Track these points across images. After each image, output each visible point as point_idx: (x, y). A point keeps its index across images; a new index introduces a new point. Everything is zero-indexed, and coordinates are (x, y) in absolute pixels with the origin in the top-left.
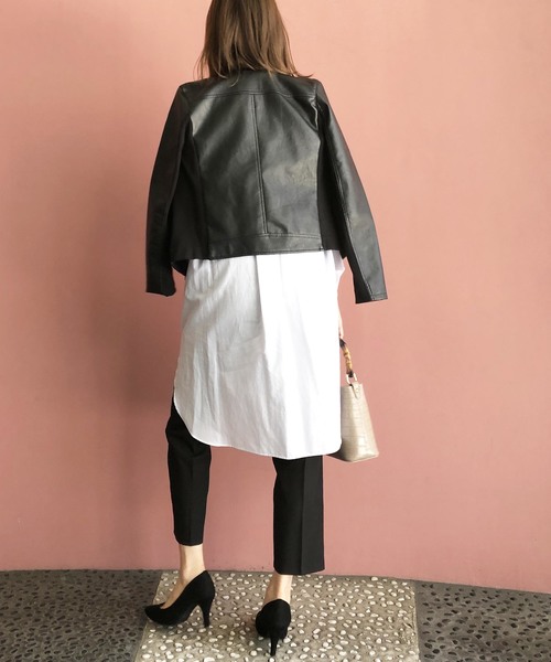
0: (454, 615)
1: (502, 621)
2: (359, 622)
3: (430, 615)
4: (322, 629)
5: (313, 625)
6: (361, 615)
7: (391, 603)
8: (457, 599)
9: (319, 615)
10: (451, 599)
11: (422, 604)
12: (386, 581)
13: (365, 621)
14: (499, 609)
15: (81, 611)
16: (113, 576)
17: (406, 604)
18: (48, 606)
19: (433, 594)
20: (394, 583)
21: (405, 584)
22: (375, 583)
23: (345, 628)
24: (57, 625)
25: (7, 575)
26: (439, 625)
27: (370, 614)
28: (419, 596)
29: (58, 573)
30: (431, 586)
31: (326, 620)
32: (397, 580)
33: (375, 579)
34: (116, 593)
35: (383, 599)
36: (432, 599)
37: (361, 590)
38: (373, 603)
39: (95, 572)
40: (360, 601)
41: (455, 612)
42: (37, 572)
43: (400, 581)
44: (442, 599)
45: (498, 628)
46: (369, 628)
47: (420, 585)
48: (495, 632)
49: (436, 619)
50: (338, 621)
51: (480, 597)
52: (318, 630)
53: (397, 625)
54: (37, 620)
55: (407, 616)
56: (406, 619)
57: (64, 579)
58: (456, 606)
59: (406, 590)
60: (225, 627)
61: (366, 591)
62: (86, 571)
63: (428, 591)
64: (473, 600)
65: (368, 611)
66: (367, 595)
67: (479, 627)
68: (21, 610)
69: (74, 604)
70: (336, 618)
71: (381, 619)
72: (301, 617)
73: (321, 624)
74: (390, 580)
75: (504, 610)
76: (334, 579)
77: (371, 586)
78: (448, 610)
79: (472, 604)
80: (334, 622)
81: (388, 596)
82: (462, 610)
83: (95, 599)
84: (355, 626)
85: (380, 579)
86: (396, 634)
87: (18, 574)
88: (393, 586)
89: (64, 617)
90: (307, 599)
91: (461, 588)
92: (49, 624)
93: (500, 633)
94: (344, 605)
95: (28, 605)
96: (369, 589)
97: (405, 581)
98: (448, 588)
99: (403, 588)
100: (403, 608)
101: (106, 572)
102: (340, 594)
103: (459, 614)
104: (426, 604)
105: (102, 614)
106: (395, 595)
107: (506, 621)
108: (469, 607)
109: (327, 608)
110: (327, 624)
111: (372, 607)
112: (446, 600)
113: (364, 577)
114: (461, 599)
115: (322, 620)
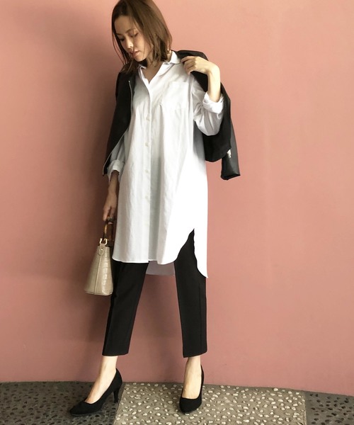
0: (334, 417)
2: (265, 421)
3: (316, 417)
5: (232, 423)
6: (267, 416)
7: (288, 407)
8: (335, 405)
9: (237, 416)
10: (331, 405)
11: (311, 408)
12: (284, 391)
13: (270, 421)
17: (299, 409)
18: (45, 408)
19: (318, 401)
20: (290, 393)
21: (298, 393)
22: (276, 393)
24: (51, 421)
25: (16, 385)
26: (323, 424)
27: (273, 415)
28: (308, 402)
29: (52, 384)
30: (317, 396)
31: (242, 419)
32: (292, 391)
33: (276, 390)
35: (282, 405)
36: (318, 404)
37: (266, 398)
38: (275, 407)
39: (78, 383)
40: (266, 406)
41: (335, 415)
42: (38, 383)
43: (294, 391)
44: (324, 405)
47: (309, 395)
49: (322, 418)
50: (250, 420)
51: (352, 403)
54: (38, 418)
55: (300, 416)
56: (299, 419)
57: (56, 388)
58: (335, 410)
59: (298, 398)
60: (170, 423)
61: (270, 399)
62: (71, 382)
63: (314, 399)
64: (347, 406)
65: (272, 413)
66: (271, 402)
68: (26, 410)
69: (64, 406)
70: (249, 418)
71: (281, 419)
72: (224, 417)
73: (238, 422)
74: (287, 391)
76: (247, 390)
77: (273, 395)
78: (330, 413)
79: (347, 409)
80: (248, 421)
81: (286, 403)
82: (339, 413)
84: (263, 424)
85: (280, 390)
87: (24, 384)
88: (289, 395)
89: (56, 416)
90: (228, 404)
91: (339, 397)
92: (46, 421)
94: (254, 409)
95: (31, 407)
96: (272, 397)
97: (298, 391)
98: (329, 397)
99: (296, 396)
100: (297, 411)
101: (86, 383)
102: (252, 400)
103: (337, 416)
104: (314, 409)
106: (291, 401)
108: (344, 411)
109: (242, 411)
110: (243, 422)
111: (274, 410)
112: (328, 405)
113: (268, 388)
114: (339, 405)
115: (239, 420)
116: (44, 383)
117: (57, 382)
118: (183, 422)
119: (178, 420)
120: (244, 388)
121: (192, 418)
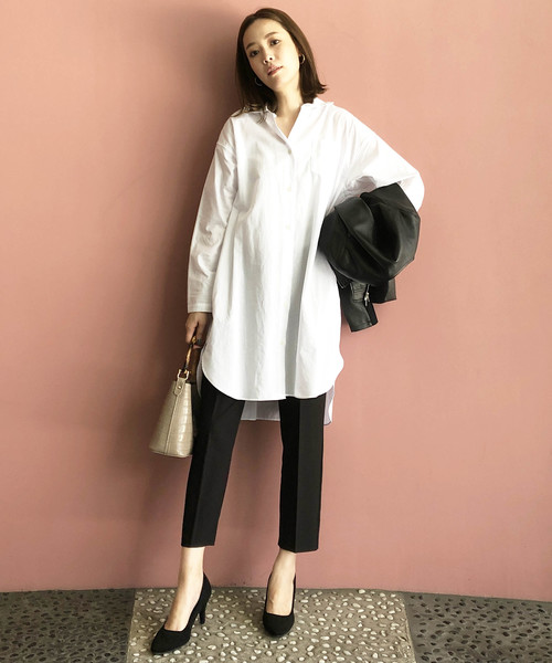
0: (447, 626)
1: (494, 630)
2: (352, 637)
3: (423, 627)
4: (315, 645)
5: (306, 642)
6: (354, 630)
7: (382, 616)
8: (447, 610)
9: (311, 631)
10: (441, 610)
11: (414, 616)
12: (374, 593)
13: (358, 636)
14: (489, 618)
15: (53, 636)
16: (81, 597)
17: (397, 617)
18: (14, 633)
19: (423, 605)
20: (382, 595)
21: (393, 596)
22: (363, 596)
23: (339, 644)
24: (29, 652)
26: (433, 637)
27: (362, 628)
28: (409, 607)
29: (19, 596)
30: (420, 598)
31: (318, 636)
32: (385, 592)
33: (362, 591)
34: (88, 615)
35: (373, 612)
36: (423, 609)
37: (350, 604)
38: (363, 617)
39: (60, 592)
40: (350, 615)
41: (447, 623)
43: (388, 593)
44: (432, 610)
45: (491, 637)
46: (363, 643)
47: (409, 597)
48: (488, 642)
49: (430, 629)
50: (331, 637)
51: (469, 606)
52: (311, 647)
53: (392, 639)
55: (400, 628)
56: (399, 632)
57: (27, 601)
58: (447, 616)
59: (395, 602)
60: (214, 648)
61: (356, 605)
62: (50, 592)
63: (417, 603)
64: (463, 609)
65: (360, 625)
66: (357, 609)
67: (472, 637)
69: (44, 629)
70: (328, 634)
71: (374, 633)
72: (292, 634)
73: (314, 640)
74: (378, 592)
75: (494, 619)
76: (320, 593)
77: (359, 599)
78: (440, 621)
79: (463, 614)
80: (327, 638)
81: (378, 609)
82: (453, 620)
83: (66, 623)
84: (349, 642)
85: (368, 591)
86: (391, 648)
88: (381, 598)
89: (35, 644)
91: (450, 598)
93: (493, 642)
94: (334, 620)
96: (358, 602)
97: (393, 593)
98: (438, 598)
99: (392, 600)
100: (395, 620)
101: (73, 592)
102: (329, 608)
103: (452, 624)
104: (418, 616)
105: (77, 638)
106: (385, 607)
107: (498, 630)
108: (460, 617)
109: (317, 624)
110: (320, 640)
111: (363, 621)
112: (437, 611)
113: (351, 590)
114: (452, 610)
115: (314, 637)
116: (5, 594)
117: (26, 593)
118: (232, 643)
119: (226, 642)
120: (316, 591)
121: (246, 637)
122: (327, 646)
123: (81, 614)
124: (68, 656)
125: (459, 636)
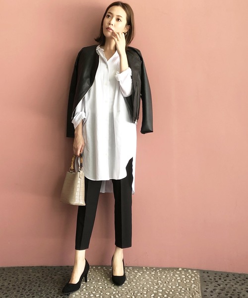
0: (219, 287)
1: (242, 289)
2: (173, 291)
3: (207, 287)
4: (155, 294)
5: (151, 292)
6: (174, 287)
7: (188, 281)
8: (220, 279)
9: (154, 287)
10: (217, 279)
11: (203, 281)
12: (186, 270)
13: (176, 290)
14: (240, 284)
15: (39, 286)
16: (55, 269)
18: (23, 284)
19: (209, 276)
20: (190, 271)
21: (195, 271)
22: (180, 271)
23: (166, 294)
24: (28, 294)
25: (3, 269)
26: (212, 292)
27: (178, 287)
28: (202, 277)
29: (28, 268)
30: (208, 273)
31: (157, 290)
32: (191, 270)
33: (180, 269)
34: (56, 278)
35: (184, 279)
36: (208, 278)
37: (174, 275)
38: (179, 281)
39: (46, 267)
40: (173, 280)
41: (219, 285)
42: (18, 267)
43: (192, 270)
44: (212, 279)
45: (240, 293)
46: (178, 294)
47: (202, 272)
48: (238, 295)
49: (211, 288)
51: (231, 277)
52: (153, 295)
53: (191, 292)
54: (18, 291)
55: (196, 287)
56: (195, 289)
57: (31, 271)
58: (220, 282)
59: (195, 275)
60: (109, 294)
61: (176, 275)
62: (41, 267)
63: (206, 275)
64: (228, 279)
65: (177, 285)
66: (177, 277)
67: (231, 292)
68: (11, 286)
69: (36, 283)
70: (162, 289)
71: (183, 289)
72: (145, 288)
73: (155, 292)
74: (188, 269)
75: (243, 284)
76: (161, 270)
77: (178, 273)
78: (216, 284)
79: (228, 281)
80: (161, 291)
81: (187, 277)
82: (222, 284)
83: (46, 281)
84: (171, 293)
85: (183, 269)
86: (191, 296)
87: (9, 268)
88: (189, 273)
89: (31, 290)
90: (148, 280)
91: (222, 273)
92: (24, 293)
93: (241, 295)
94: (165, 282)
95: (14, 284)
96: (178, 274)
98: (216, 273)
99: (194, 273)
100: (194, 283)
101: (51, 267)
102: (164, 277)
103: (221, 286)
104: (205, 282)
105: (49, 288)
106: (190, 277)
107: (244, 289)
108: (226, 282)
109: (157, 284)
110: (158, 292)
111: (179, 283)
112: (215, 279)
113: (175, 268)
114: (222, 279)
115: (155, 290)
116: (23, 267)
117: (31, 267)
120: (159, 269)
122: (160, 294)
123: (53, 277)
124: (44, 296)
125: (225, 292)
